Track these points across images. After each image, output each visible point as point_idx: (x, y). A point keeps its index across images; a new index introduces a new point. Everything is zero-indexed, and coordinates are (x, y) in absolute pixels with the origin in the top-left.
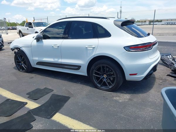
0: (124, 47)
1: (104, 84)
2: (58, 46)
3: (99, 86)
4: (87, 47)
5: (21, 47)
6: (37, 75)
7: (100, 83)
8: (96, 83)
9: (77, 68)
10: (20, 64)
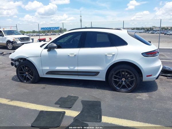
0: (142, 54)
1: (124, 87)
2: (75, 55)
3: (118, 88)
4: (106, 55)
5: (27, 58)
6: (46, 85)
7: (119, 86)
8: (115, 87)
9: (95, 74)
10: (24, 75)
